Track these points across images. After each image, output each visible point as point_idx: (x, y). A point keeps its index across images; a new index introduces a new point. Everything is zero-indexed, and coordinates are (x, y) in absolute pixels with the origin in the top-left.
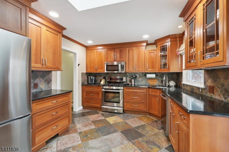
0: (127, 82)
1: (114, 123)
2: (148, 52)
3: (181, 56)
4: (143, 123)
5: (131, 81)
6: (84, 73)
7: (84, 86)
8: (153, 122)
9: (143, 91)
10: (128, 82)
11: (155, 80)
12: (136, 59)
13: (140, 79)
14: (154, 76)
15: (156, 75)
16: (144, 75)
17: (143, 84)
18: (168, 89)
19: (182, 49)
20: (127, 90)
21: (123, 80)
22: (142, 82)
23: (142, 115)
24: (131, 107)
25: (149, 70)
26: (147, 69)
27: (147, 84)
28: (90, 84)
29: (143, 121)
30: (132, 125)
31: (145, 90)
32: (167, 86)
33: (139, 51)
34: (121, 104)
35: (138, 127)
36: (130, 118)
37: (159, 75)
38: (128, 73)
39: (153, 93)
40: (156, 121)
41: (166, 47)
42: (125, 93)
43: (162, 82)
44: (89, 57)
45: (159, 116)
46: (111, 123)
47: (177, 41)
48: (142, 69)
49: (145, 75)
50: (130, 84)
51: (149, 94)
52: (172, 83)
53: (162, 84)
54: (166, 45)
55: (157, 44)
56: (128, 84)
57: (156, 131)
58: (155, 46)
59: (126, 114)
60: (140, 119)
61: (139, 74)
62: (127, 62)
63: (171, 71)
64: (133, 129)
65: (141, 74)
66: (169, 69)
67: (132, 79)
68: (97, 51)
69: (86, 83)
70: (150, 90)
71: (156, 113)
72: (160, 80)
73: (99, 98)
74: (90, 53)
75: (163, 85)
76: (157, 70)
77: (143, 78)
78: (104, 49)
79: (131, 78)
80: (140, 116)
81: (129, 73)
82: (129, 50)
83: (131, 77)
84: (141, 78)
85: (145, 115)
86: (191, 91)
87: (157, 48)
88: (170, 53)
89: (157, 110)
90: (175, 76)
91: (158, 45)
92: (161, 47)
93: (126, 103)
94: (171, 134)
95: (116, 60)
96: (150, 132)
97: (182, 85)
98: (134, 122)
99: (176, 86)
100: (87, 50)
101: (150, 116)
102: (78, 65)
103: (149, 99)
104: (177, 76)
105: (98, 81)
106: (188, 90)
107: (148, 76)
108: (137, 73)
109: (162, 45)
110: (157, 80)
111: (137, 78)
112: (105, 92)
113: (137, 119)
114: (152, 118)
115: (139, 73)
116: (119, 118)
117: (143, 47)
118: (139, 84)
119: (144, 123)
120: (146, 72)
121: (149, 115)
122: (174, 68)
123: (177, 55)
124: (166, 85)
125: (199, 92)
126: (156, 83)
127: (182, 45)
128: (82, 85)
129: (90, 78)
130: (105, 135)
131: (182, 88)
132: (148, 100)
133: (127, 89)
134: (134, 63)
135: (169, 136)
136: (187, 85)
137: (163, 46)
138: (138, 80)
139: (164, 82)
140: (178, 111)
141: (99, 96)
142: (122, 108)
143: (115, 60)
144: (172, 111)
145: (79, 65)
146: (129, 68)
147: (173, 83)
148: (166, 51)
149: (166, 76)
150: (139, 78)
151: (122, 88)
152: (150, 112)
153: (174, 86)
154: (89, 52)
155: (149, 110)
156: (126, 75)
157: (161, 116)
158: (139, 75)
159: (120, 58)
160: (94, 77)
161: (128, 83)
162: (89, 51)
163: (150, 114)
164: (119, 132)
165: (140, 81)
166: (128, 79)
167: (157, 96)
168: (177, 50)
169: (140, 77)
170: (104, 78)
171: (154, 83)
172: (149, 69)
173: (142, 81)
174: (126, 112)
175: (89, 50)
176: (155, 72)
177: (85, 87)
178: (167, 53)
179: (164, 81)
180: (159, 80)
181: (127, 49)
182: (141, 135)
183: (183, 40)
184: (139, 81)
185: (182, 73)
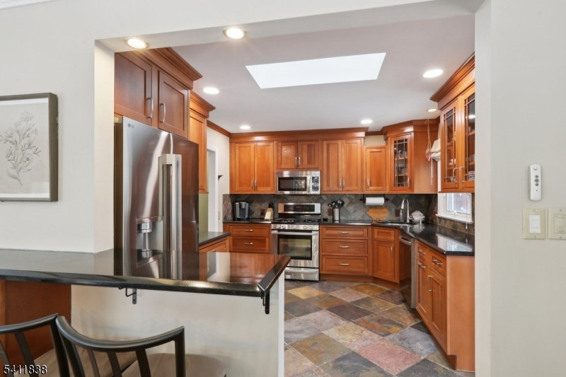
0: (323, 214)
1: (307, 297)
2: (369, 150)
3: (435, 161)
4: (365, 296)
5: (331, 213)
6: (226, 195)
7: (228, 225)
8: (383, 293)
9: (361, 233)
10: (326, 215)
11: (382, 210)
12: (343, 166)
13: (351, 209)
14: (381, 201)
15: (386, 200)
16: (361, 200)
17: (357, 219)
18: (410, 228)
19: (437, 150)
20: (328, 232)
21: (313, 210)
22: (356, 213)
23: (360, 283)
24: (336, 268)
25: (372, 190)
26: (367, 187)
27: (367, 218)
28: (239, 219)
29: (364, 293)
30: (344, 299)
31: (365, 230)
32: (408, 221)
33: (350, 148)
34: (315, 262)
35: (358, 302)
36: (335, 288)
37: (391, 199)
38: (324, 195)
39: (381, 237)
40: (389, 292)
41: (406, 144)
42: (323, 237)
43: (397, 213)
44: (237, 159)
45: (394, 281)
46: (303, 297)
47: (427, 132)
48: (357, 186)
49: (363, 199)
50: (330, 218)
51: (373, 240)
52: (418, 216)
53: (398, 218)
54: (406, 140)
55: (388, 135)
56: (325, 220)
57: (392, 305)
58: (382, 137)
59: (325, 283)
60: (357, 289)
61: (348, 196)
62: (325, 172)
63: (416, 192)
64: (349, 304)
65: (353, 197)
66: (411, 187)
67: (334, 207)
68: (255, 147)
69: (230, 217)
70: (376, 230)
71: (388, 276)
72: (393, 210)
73: (265, 250)
74: (239, 150)
75: (399, 220)
76: (388, 188)
77: (358, 205)
78: (273, 141)
79: (332, 206)
80: (356, 284)
81: (327, 194)
82: (328, 145)
83: (334, 204)
84: (354, 205)
85: (365, 282)
86: (453, 230)
87: (387, 144)
88: (413, 156)
89: (390, 270)
90: (423, 200)
91: (389, 138)
92: (395, 142)
93: (324, 259)
94: (419, 302)
95: (300, 167)
96: (381, 308)
97: (438, 220)
98: (347, 295)
99: (425, 222)
100: (233, 144)
101: (376, 283)
102: (217, 177)
103: (373, 249)
104: (427, 203)
105: (257, 214)
106: (448, 229)
107: (369, 201)
108: (345, 195)
109: (397, 139)
110: (386, 210)
111: (345, 205)
112: (280, 237)
113: (351, 291)
114: (381, 287)
115: (350, 195)
116: (314, 290)
117: (358, 141)
118: (349, 218)
119: (367, 296)
120: (366, 193)
121: (373, 282)
122: (421, 187)
123: (427, 160)
124: (406, 221)
125: (464, 231)
126: (385, 216)
127: (435, 142)
128: (224, 223)
129: (240, 205)
130: (301, 315)
131: (436, 225)
132: (370, 251)
133: (327, 229)
134: (340, 173)
135: (417, 308)
136: (446, 220)
137: (399, 141)
138: (347, 211)
139: (401, 214)
140: (431, 258)
141: (265, 247)
142: (318, 270)
143: (298, 165)
144: (421, 262)
145: (219, 177)
146: (328, 185)
147: (420, 215)
148: (406, 150)
149: (405, 202)
150: (348, 205)
151: (316, 227)
152: (375, 276)
153: (422, 222)
154: (237, 148)
155: (373, 272)
156: (321, 198)
157: (400, 281)
158: (349, 198)
159: (309, 162)
160: (247, 204)
161: (325, 217)
162: (237, 145)
163: (376, 280)
164: (325, 310)
165: (352, 211)
166: (326, 207)
167: (389, 242)
168: (428, 150)
169: (351, 203)
170: (271, 206)
171: (381, 215)
172: (371, 186)
173: (354, 212)
174: (325, 278)
175: (236, 143)
176: (382, 192)
177: (231, 227)
178: (408, 155)
179: (401, 211)
180: (390, 210)
181: (325, 143)
182: (366, 313)
183: (437, 131)
184: (348, 213)
185: (436, 195)
